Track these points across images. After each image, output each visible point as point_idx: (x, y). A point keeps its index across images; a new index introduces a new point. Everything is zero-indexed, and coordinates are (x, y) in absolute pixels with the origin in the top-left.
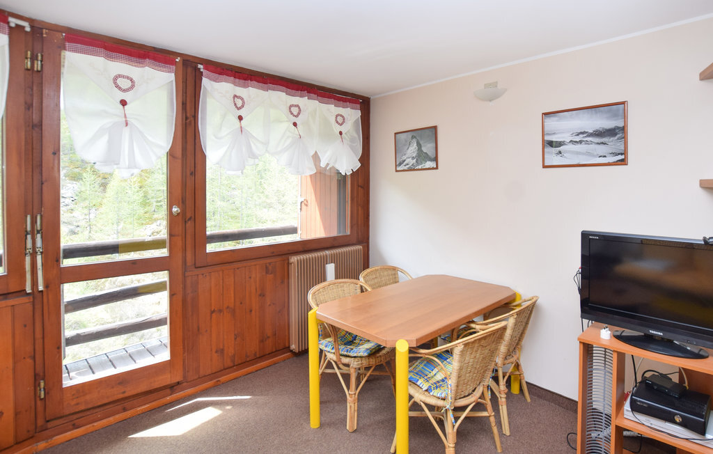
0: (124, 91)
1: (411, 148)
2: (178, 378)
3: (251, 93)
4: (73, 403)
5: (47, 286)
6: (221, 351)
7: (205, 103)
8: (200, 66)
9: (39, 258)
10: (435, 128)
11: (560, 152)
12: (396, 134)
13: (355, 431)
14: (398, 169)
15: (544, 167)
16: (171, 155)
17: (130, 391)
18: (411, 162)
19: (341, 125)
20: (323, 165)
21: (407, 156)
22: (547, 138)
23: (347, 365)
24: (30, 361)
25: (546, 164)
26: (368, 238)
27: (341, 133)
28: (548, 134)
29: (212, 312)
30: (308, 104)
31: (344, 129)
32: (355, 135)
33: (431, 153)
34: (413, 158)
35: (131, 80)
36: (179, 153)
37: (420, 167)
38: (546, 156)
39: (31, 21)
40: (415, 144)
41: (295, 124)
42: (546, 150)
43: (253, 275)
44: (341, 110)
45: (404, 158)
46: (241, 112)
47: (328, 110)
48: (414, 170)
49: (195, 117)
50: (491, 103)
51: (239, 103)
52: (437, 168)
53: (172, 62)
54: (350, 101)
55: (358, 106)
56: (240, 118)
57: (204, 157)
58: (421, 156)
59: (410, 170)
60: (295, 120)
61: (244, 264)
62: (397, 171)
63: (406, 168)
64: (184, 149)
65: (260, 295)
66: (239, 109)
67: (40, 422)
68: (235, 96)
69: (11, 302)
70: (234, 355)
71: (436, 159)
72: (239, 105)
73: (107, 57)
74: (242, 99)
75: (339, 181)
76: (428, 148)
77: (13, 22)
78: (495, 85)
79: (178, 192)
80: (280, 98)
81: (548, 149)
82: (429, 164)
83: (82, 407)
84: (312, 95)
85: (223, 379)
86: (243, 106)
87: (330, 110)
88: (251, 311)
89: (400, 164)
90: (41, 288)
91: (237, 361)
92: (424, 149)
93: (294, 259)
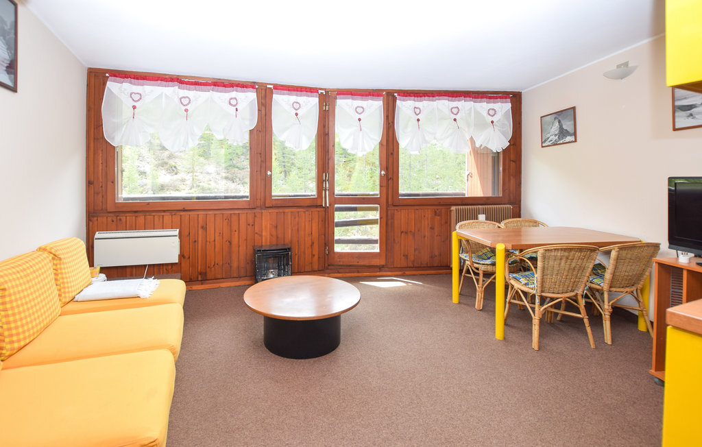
0: (360, 114)
1: (553, 127)
2: (383, 263)
3: (425, 104)
4: (338, 260)
5: (330, 205)
6: (406, 256)
7: (398, 114)
8: (396, 94)
9: (327, 192)
10: (574, 108)
11: (691, 115)
12: (541, 117)
13: (481, 310)
14: (544, 145)
15: (675, 129)
16: (381, 144)
17: (362, 263)
18: (554, 138)
19: (493, 116)
20: (478, 145)
21: (551, 134)
22: (677, 103)
23: (477, 269)
24: (323, 236)
25: (676, 127)
26: (520, 201)
27: (492, 122)
28: (679, 100)
29: (402, 232)
30: (465, 105)
31: (495, 119)
32: (506, 122)
33: (571, 130)
34: (556, 135)
35: (363, 108)
36: (385, 143)
37: (561, 142)
38: (676, 120)
39: (325, 89)
40: (557, 124)
41: (455, 120)
42: (676, 114)
43: (426, 215)
44: (492, 105)
45: (549, 135)
46: (419, 117)
47: (481, 107)
48: (557, 144)
49: (393, 123)
50: (623, 81)
51: (418, 111)
52: (576, 141)
53: (381, 95)
54: (500, 98)
55: (509, 100)
56: (418, 120)
57: (398, 144)
58: (563, 133)
59: (555, 144)
60: (454, 117)
61: (421, 207)
62: (542, 147)
63: (550, 144)
64: (387, 141)
65: (431, 228)
66: (417, 115)
67: (326, 265)
68: (415, 108)
69: (318, 209)
70: (414, 261)
71: (575, 134)
72: (417, 113)
73: (353, 99)
74: (420, 109)
75: (494, 158)
76: (568, 126)
77: (320, 91)
78: (626, 64)
79: (384, 164)
80: (444, 104)
81: (678, 114)
82: (569, 139)
83: (341, 264)
84: (468, 98)
85: (407, 273)
86: (420, 113)
87: (483, 106)
88: (425, 237)
89: (545, 141)
90: (328, 205)
91: (416, 265)
92: (565, 127)
93: (453, 208)
